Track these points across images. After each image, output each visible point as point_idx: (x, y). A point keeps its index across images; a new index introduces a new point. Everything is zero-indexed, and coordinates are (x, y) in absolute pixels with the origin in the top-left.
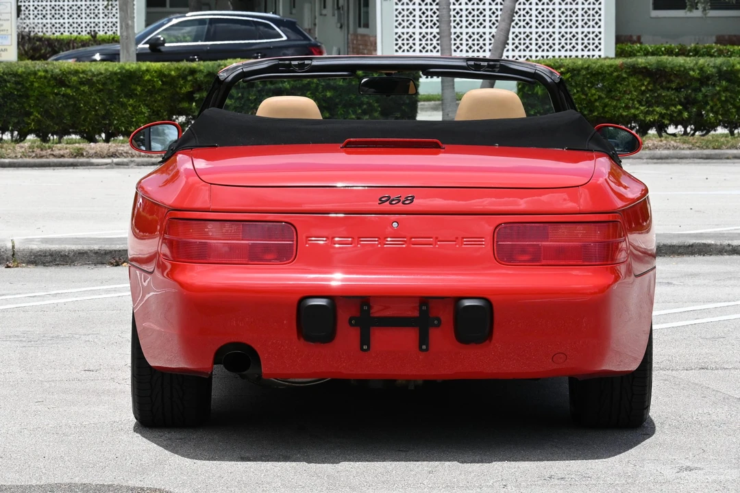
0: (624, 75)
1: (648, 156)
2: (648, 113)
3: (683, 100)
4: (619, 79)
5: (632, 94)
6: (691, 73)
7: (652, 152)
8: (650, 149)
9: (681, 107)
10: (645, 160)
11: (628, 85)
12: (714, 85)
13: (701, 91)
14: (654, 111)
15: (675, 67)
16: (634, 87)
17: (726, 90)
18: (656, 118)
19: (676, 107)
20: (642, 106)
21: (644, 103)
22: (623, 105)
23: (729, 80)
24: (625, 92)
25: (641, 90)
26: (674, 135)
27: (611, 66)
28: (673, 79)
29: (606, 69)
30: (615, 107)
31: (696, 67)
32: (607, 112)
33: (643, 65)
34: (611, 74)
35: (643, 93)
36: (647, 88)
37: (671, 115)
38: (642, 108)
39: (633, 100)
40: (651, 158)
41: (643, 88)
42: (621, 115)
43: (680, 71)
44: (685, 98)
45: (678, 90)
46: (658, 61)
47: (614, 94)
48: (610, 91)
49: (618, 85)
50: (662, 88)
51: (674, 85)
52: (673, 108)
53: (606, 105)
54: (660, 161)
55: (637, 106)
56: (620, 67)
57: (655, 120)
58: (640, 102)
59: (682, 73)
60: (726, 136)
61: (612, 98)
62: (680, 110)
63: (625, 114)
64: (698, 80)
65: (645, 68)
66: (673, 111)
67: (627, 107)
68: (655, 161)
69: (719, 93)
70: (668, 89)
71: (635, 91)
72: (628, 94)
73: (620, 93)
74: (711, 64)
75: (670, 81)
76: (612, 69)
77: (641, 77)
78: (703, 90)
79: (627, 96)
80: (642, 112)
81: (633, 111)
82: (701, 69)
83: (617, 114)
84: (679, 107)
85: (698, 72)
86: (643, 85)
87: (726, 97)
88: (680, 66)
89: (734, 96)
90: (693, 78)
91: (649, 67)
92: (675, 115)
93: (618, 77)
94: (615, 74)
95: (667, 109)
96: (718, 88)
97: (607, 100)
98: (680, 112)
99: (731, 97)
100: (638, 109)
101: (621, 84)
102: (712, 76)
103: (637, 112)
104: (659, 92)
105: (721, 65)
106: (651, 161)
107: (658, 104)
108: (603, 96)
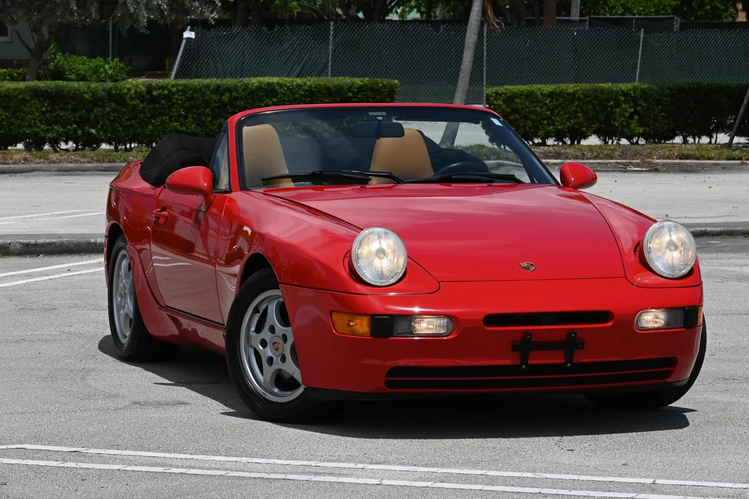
0: (28, 98)
1: (55, 169)
2: (47, 131)
3: (77, 119)
4: (24, 101)
5: (34, 115)
6: (86, 96)
7: (59, 165)
8: (55, 163)
9: (76, 126)
10: (54, 173)
11: (31, 107)
12: (104, 107)
13: (93, 111)
14: (53, 129)
15: (71, 91)
16: (36, 107)
17: (114, 111)
18: (55, 135)
19: (71, 126)
20: (42, 124)
21: (44, 122)
22: (27, 124)
23: (116, 103)
24: (28, 113)
25: (41, 111)
26: (67, 150)
27: (16, 90)
28: (70, 101)
29: (12, 92)
30: (20, 126)
31: (89, 91)
32: (13, 130)
33: (44, 89)
34: (16, 97)
35: (43, 113)
36: (46, 109)
37: (67, 133)
38: (43, 126)
39: (35, 119)
40: (58, 171)
41: (44, 109)
42: (25, 133)
43: (75, 94)
44: (79, 118)
45: (74, 111)
46: (57, 86)
47: (18, 114)
48: (15, 112)
49: (23, 107)
50: (61, 109)
51: (70, 107)
52: (69, 127)
53: (11, 124)
54: (66, 173)
55: (39, 124)
56: (24, 90)
57: (53, 137)
58: (41, 121)
59: (76, 97)
60: (112, 151)
61: (17, 118)
62: (75, 129)
63: (28, 131)
64: (91, 102)
65: (46, 91)
66: (69, 129)
67: (30, 126)
68: (62, 173)
69: (108, 113)
70: (65, 109)
71: (37, 112)
72: (31, 114)
73: (24, 113)
74: (101, 88)
75: (68, 103)
76: (18, 92)
77: (42, 99)
78: (95, 111)
79: (29, 116)
80: (43, 130)
81: (35, 130)
82: (93, 93)
83: (21, 131)
84: (75, 126)
85: (91, 95)
86: (44, 106)
87: (114, 117)
88: (76, 90)
89: (121, 116)
90: (86, 99)
91: (49, 90)
92: (71, 133)
93: (22, 99)
94: (21, 96)
95: (64, 127)
96: (108, 110)
97: (13, 120)
98: (75, 130)
99: (118, 117)
100: (39, 127)
101: (25, 106)
102: (102, 98)
103: (38, 130)
104: (57, 112)
105: (111, 88)
106: (58, 173)
107: (56, 123)
108: (10, 116)
